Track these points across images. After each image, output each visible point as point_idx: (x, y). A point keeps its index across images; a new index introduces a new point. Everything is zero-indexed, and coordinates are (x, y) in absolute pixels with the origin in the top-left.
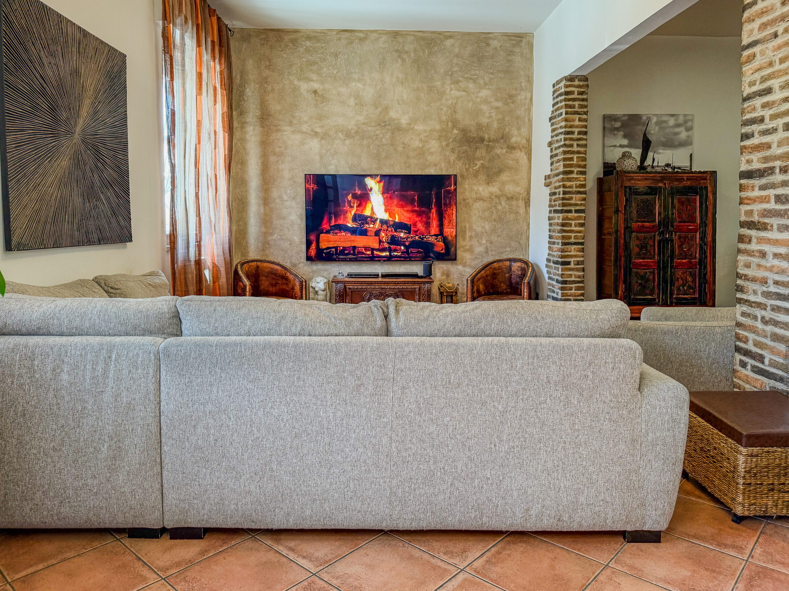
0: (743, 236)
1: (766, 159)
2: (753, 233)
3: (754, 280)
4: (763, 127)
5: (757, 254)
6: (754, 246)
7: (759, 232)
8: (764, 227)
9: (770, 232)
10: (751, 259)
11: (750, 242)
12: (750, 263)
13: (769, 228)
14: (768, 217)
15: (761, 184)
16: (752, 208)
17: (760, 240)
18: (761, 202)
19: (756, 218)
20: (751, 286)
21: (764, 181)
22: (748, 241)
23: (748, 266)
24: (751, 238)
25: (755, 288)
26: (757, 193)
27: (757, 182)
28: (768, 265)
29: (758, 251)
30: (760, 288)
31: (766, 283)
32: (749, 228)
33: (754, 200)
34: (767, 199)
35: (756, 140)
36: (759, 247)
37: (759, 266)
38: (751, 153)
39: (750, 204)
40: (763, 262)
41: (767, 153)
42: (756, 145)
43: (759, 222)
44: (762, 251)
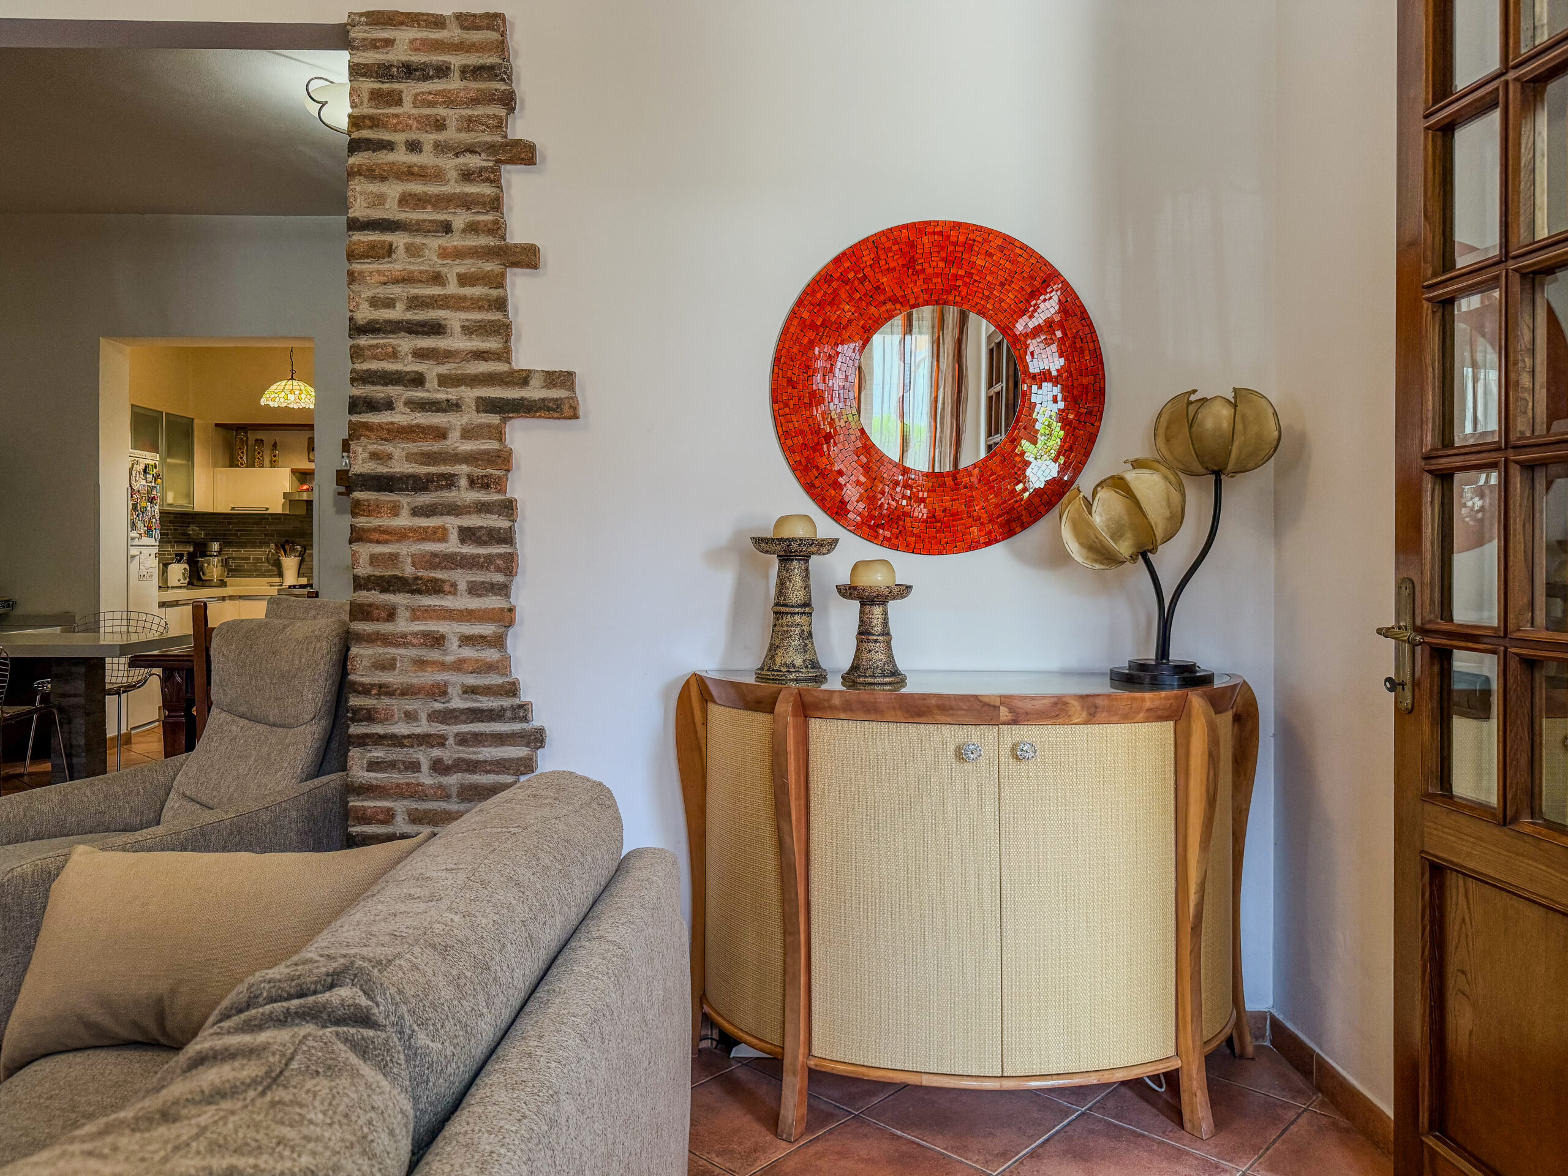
0: (370, 605)
1: (430, 458)
2: (399, 599)
3: (407, 692)
4: (418, 394)
5: (415, 641)
6: (403, 625)
7: (417, 597)
8: (436, 588)
9: (451, 597)
10: (399, 651)
11: (391, 617)
12: (394, 659)
13: (447, 587)
14: (445, 568)
15: (417, 504)
16: (394, 551)
17: (418, 614)
18: (423, 539)
19: (408, 571)
20: (398, 705)
21: (425, 499)
22: (383, 615)
23: (388, 665)
24: (394, 609)
25: (408, 708)
26: (404, 520)
27: (405, 500)
28: (449, 659)
29: (415, 635)
30: (421, 707)
31: (445, 693)
32: (384, 590)
33: (401, 535)
34: (440, 535)
35: (401, 417)
36: (418, 627)
37: (421, 664)
38: (386, 440)
39: (387, 542)
40: (434, 655)
41: (437, 446)
42: (403, 427)
43: (417, 578)
44: (425, 635)
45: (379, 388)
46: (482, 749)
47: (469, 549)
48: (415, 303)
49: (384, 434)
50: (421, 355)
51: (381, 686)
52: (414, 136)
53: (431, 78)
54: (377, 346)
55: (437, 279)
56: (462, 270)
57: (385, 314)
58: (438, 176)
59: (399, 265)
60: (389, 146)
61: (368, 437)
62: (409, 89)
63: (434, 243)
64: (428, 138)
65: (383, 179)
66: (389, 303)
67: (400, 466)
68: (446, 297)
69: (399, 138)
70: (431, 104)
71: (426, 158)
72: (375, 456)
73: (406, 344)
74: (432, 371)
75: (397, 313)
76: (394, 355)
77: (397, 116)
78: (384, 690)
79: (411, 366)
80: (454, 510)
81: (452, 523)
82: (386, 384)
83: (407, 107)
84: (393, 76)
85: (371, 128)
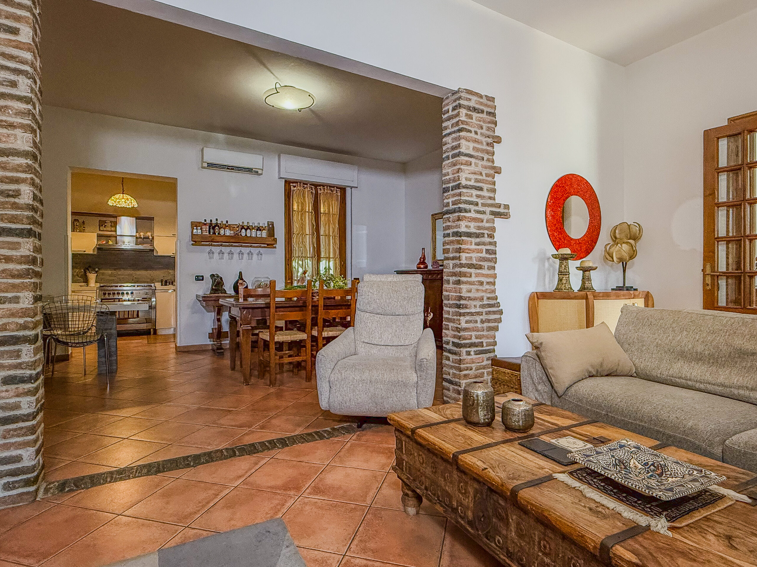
0: (466, 272)
1: (479, 228)
2: (473, 271)
3: (475, 299)
4: (476, 208)
5: (476, 283)
6: (473, 279)
7: (476, 270)
8: (480, 267)
9: (484, 270)
10: (473, 286)
11: (471, 276)
12: (472, 289)
13: (483, 267)
14: (482, 261)
15: (476, 242)
16: (471, 256)
17: (477, 275)
18: (478, 252)
19: (474, 262)
20: (473, 303)
21: (478, 240)
22: (469, 275)
23: (470, 291)
24: (471, 274)
25: (475, 304)
26: (473, 247)
27: (474, 240)
28: (484, 289)
29: (477, 281)
30: (478, 303)
31: (483, 299)
32: (469, 268)
33: (473, 251)
34: (481, 251)
35: (473, 215)
36: (477, 279)
37: (478, 290)
38: (470, 221)
39: (469, 253)
40: (480, 288)
41: (480, 224)
42: (473, 218)
43: (476, 264)
44: (479, 281)
45: (468, 205)
46: (490, 316)
47: (488, 256)
48: (477, 181)
49: (469, 220)
50: (478, 196)
51: (469, 297)
52: (476, 129)
53: (480, 113)
54: (467, 192)
55: (481, 174)
56: (486, 172)
57: (469, 183)
58: (481, 143)
59: (473, 168)
60: (470, 131)
61: (465, 220)
62: (475, 115)
63: (480, 163)
64: (479, 131)
65: (469, 141)
66: (470, 180)
67: (473, 230)
68: (483, 180)
69: (473, 130)
70: (480, 121)
71: (478, 137)
72: (466, 226)
73: (475, 192)
74: (480, 201)
75: (472, 183)
76: (471, 196)
77: (472, 122)
78: (470, 299)
79: (474, 199)
80: (484, 244)
81: (484, 248)
82: (470, 205)
83: (474, 121)
84: (471, 110)
85: (466, 125)
